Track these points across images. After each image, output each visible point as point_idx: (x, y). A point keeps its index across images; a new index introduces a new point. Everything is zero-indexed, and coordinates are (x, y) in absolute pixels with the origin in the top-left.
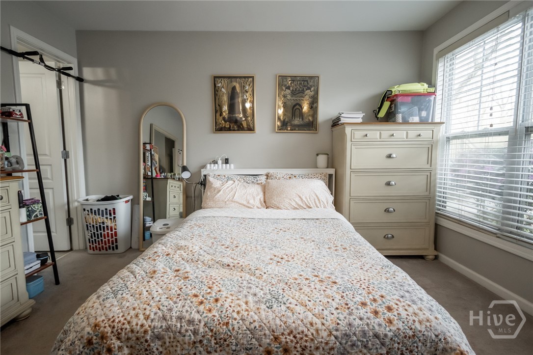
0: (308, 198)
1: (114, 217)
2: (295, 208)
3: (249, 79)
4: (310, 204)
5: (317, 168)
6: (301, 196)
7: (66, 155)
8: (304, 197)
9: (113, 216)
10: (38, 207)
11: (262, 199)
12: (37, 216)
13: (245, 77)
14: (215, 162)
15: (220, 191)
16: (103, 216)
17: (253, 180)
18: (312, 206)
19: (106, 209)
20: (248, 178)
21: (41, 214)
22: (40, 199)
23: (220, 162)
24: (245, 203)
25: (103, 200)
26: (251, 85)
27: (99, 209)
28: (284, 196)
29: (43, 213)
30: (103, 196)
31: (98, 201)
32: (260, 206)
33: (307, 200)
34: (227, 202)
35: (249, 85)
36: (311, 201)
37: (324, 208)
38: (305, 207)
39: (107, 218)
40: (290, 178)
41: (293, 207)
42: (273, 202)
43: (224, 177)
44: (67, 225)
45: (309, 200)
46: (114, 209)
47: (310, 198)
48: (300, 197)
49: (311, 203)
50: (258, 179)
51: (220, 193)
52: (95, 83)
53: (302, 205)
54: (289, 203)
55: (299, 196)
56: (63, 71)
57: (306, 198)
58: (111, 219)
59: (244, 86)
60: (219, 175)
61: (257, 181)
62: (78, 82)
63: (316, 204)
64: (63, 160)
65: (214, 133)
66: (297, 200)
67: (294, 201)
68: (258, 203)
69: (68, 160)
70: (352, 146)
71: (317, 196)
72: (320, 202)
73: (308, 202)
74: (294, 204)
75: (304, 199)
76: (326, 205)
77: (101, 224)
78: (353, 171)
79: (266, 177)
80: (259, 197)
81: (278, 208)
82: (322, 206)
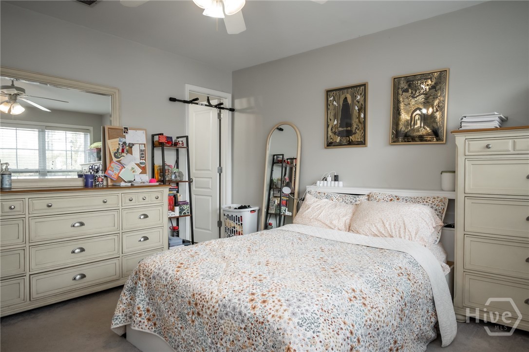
0: (392, 225)
1: (242, 224)
2: (375, 235)
3: (362, 88)
4: (392, 233)
5: (442, 190)
6: (385, 222)
7: (220, 171)
8: (388, 223)
9: (240, 222)
10: (186, 208)
11: (348, 221)
12: (185, 213)
13: (356, 86)
14: (325, 179)
15: (309, 208)
16: (234, 222)
17: (352, 200)
18: (394, 234)
19: (236, 216)
20: (348, 198)
21: (188, 213)
22: (189, 201)
23: (329, 179)
24: (328, 223)
25: (240, 208)
26: (363, 94)
27: (232, 215)
28: (367, 220)
29: (189, 212)
30: (240, 205)
31: (236, 209)
32: (343, 228)
33: (390, 228)
34: (312, 220)
35: (361, 94)
36: (395, 228)
37: (409, 239)
38: (387, 235)
39: (237, 223)
40: (391, 200)
41: (373, 234)
42: (355, 225)
43: (323, 195)
44: (218, 226)
45: (393, 227)
46: (241, 216)
47: (394, 225)
48: (383, 223)
49: (393, 231)
50: (358, 199)
51: (309, 210)
52: (242, 111)
53: (383, 232)
54: (369, 228)
55: (382, 221)
56: (219, 106)
57: (390, 225)
58: (239, 224)
59: (355, 96)
60: (319, 193)
61: (356, 201)
62: (231, 112)
63: (399, 233)
64: (218, 174)
65: (325, 148)
66: (379, 226)
67: (375, 226)
68: (341, 225)
69: (221, 174)
70: (467, 162)
71: (404, 224)
72: (405, 232)
73: (391, 230)
74: (374, 230)
75: (387, 226)
76: (413, 236)
77: (233, 228)
78: (467, 196)
79: (367, 197)
80: (344, 219)
81: (358, 232)
82: (407, 237)
